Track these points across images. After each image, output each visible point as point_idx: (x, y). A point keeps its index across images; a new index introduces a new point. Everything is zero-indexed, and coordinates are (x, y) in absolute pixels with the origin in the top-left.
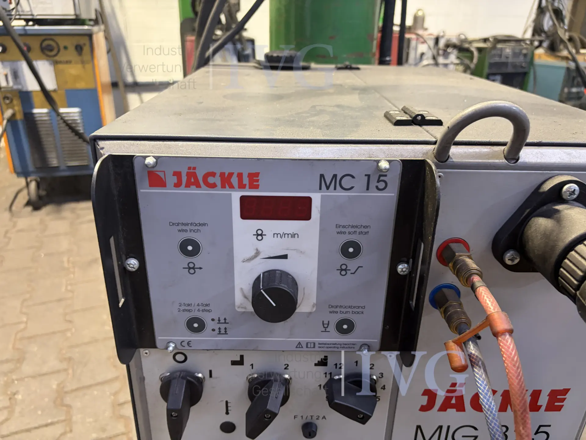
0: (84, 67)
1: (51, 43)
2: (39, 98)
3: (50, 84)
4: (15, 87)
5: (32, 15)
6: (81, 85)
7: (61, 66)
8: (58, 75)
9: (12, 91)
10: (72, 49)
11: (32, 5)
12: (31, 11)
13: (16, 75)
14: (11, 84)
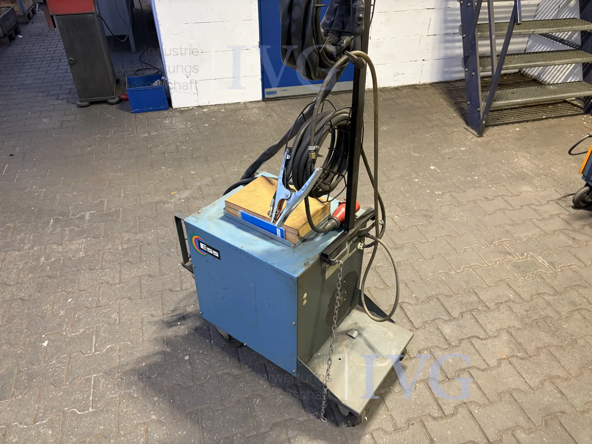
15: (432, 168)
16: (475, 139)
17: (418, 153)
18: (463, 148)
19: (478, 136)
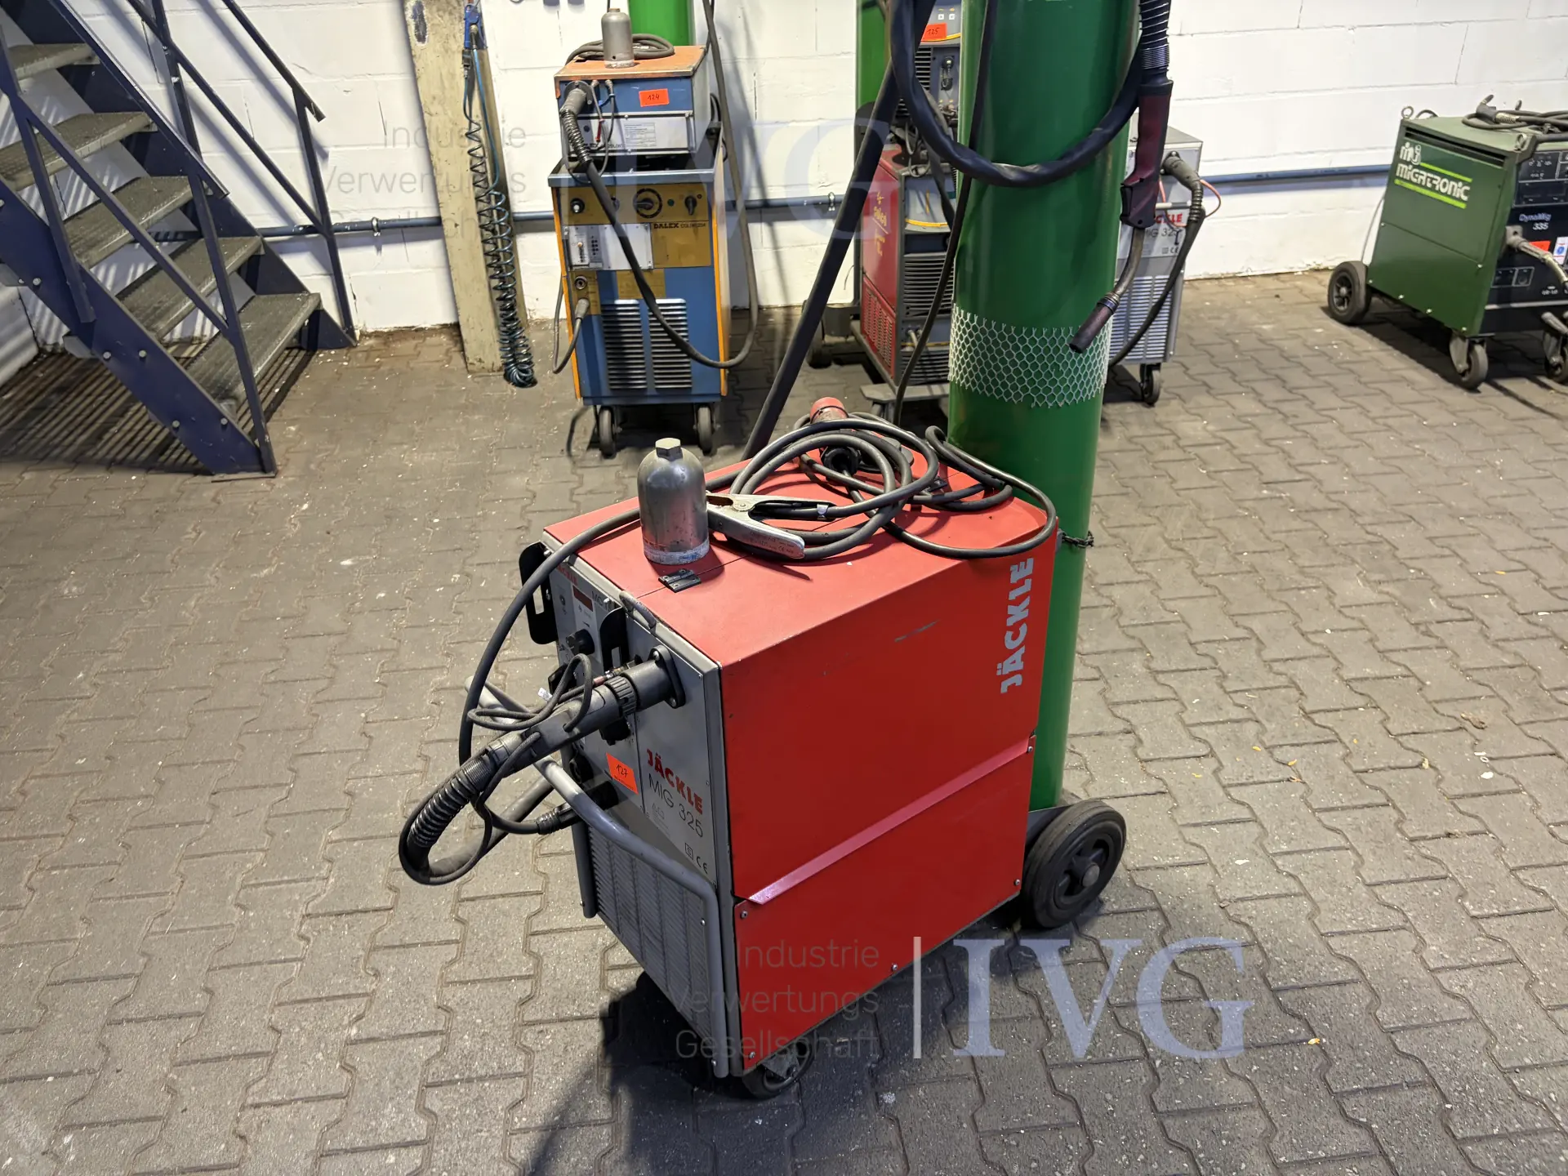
0: (696, 233)
1: (650, 195)
2: (626, 283)
3: (644, 261)
4: (593, 265)
5: (625, 151)
6: (690, 261)
7: (660, 231)
8: (656, 246)
9: (587, 272)
10: (680, 204)
11: (625, 136)
12: (623, 145)
13: (595, 246)
14: (587, 260)
15: (347, 562)
16: (280, 482)
17: (263, 567)
18: (301, 505)
19: (272, 474)
